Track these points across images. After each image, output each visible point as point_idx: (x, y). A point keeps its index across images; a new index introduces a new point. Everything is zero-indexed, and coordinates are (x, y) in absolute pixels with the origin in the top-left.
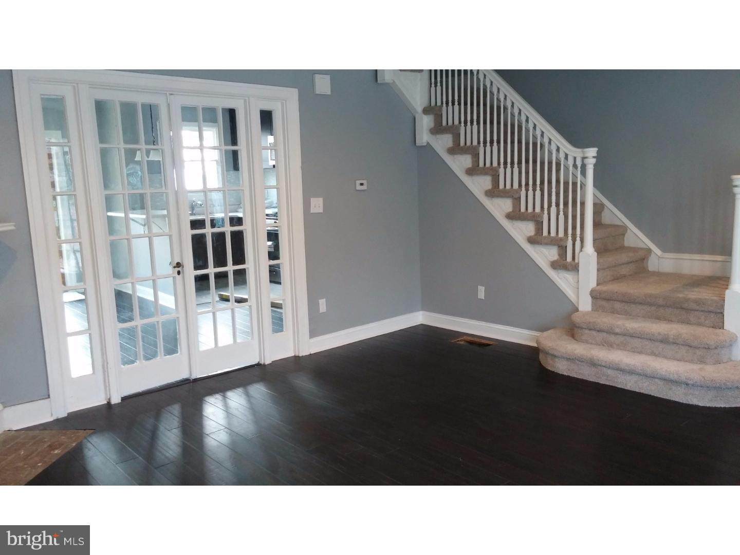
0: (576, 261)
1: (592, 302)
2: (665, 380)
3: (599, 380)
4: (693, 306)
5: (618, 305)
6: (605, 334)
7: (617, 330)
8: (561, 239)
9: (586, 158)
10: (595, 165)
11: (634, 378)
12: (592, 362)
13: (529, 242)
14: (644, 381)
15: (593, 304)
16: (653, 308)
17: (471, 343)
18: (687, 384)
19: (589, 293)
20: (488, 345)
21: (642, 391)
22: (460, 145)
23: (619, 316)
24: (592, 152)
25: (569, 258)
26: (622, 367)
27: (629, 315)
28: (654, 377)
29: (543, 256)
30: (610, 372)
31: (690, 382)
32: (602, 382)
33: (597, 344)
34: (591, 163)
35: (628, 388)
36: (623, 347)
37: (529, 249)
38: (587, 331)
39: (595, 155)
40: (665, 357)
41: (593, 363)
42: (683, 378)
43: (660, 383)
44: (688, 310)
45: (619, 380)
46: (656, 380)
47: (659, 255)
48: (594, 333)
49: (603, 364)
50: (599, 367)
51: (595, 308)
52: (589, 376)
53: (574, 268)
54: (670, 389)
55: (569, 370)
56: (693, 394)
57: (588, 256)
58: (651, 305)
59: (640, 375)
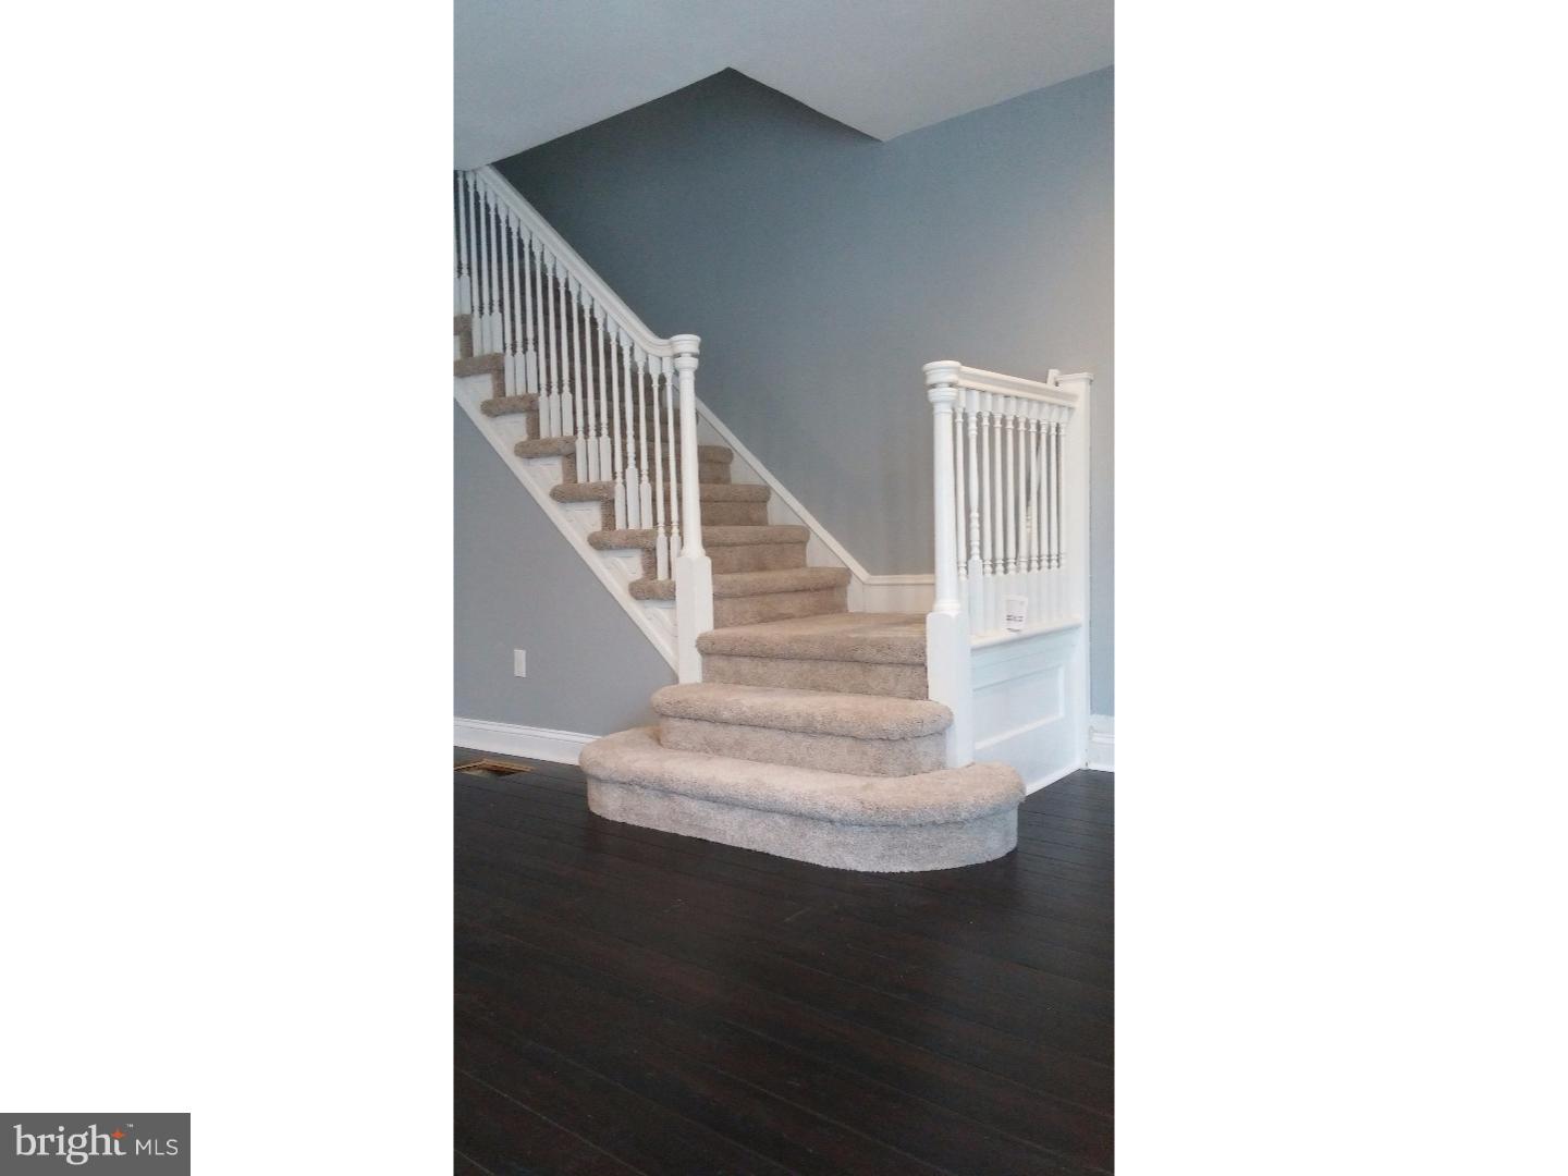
0: (673, 579)
1: (703, 664)
2: (791, 814)
3: (677, 827)
4: (871, 654)
5: (746, 666)
6: (706, 727)
7: (726, 715)
8: (645, 534)
9: (679, 355)
10: (697, 373)
11: (738, 815)
12: (662, 786)
13: (591, 544)
14: (757, 820)
15: (706, 668)
16: (806, 666)
17: (499, 772)
18: (831, 822)
19: (694, 644)
20: (510, 772)
21: (753, 847)
22: (472, 354)
23: (747, 688)
24: (688, 343)
25: (662, 574)
26: (714, 792)
27: (762, 684)
28: (771, 811)
29: (617, 572)
30: (694, 806)
31: (836, 816)
32: (683, 832)
33: (693, 750)
34: (689, 365)
35: (728, 841)
36: (738, 750)
37: (593, 559)
38: (676, 723)
39: (696, 350)
40: (813, 768)
41: (665, 790)
42: (821, 808)
43: (783, 822)
44: (867, 664)
45: (712, 825)
46: (777, 817)
47: (863, 579)
48: (687, 724)
49: (681, 789)
50: (676, 797)
51: (710, 675)
52: (659, 819)
53: (667, 594)
54: (803, 836)
55: (625, 810)
56: (845, 845)
57: (692, 565)
58: (802, 658)
59: (745, 806)
